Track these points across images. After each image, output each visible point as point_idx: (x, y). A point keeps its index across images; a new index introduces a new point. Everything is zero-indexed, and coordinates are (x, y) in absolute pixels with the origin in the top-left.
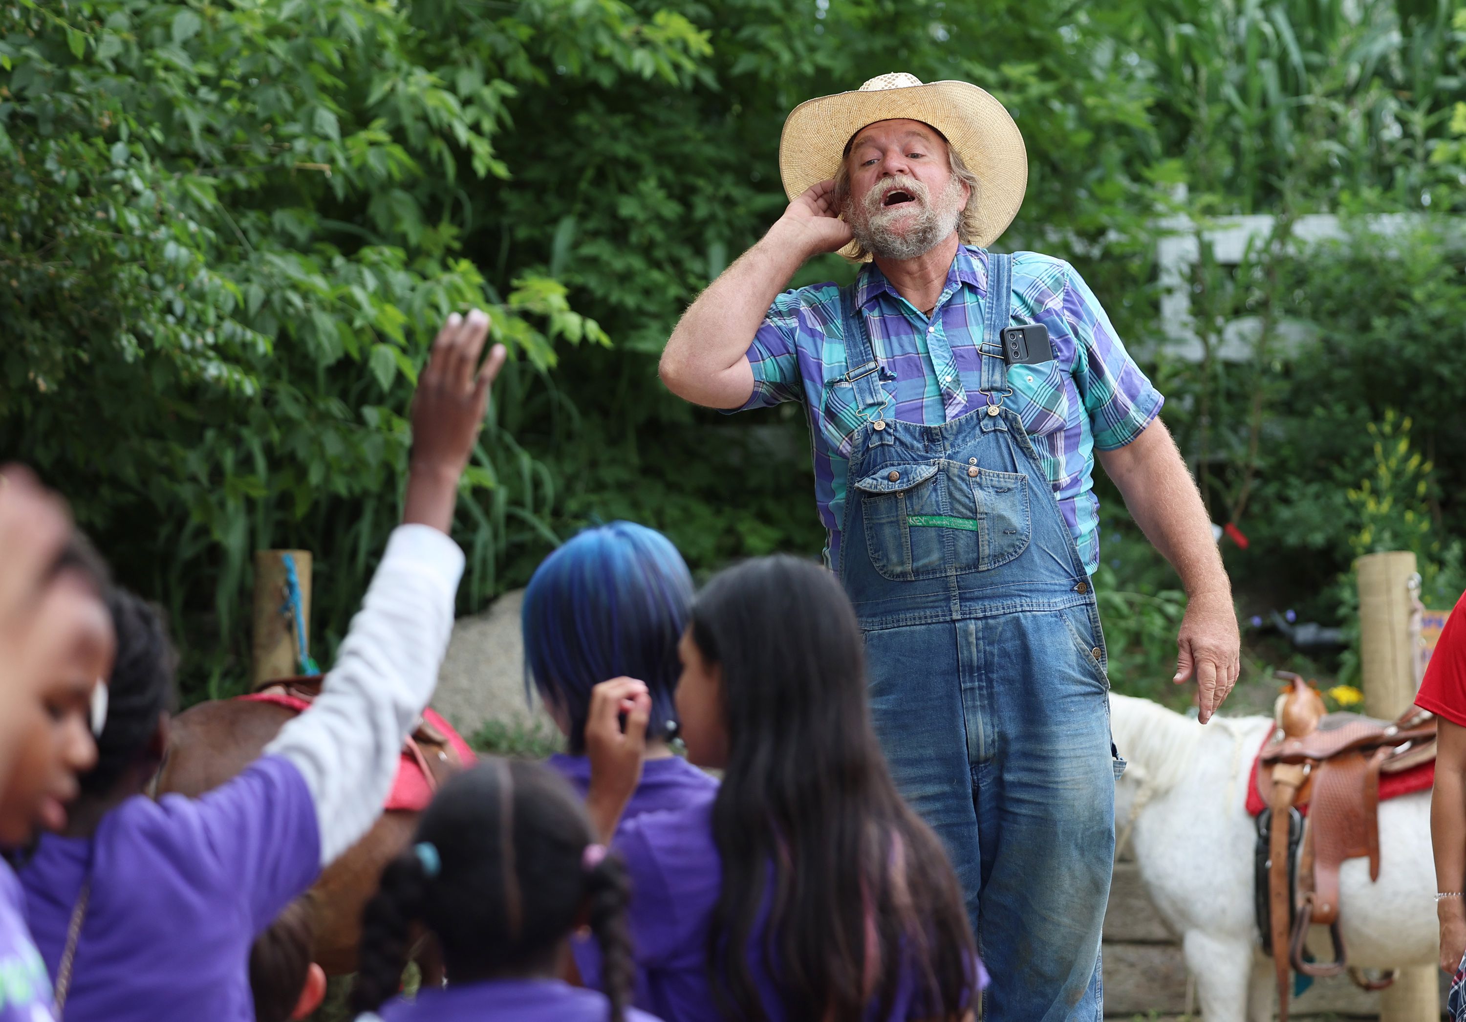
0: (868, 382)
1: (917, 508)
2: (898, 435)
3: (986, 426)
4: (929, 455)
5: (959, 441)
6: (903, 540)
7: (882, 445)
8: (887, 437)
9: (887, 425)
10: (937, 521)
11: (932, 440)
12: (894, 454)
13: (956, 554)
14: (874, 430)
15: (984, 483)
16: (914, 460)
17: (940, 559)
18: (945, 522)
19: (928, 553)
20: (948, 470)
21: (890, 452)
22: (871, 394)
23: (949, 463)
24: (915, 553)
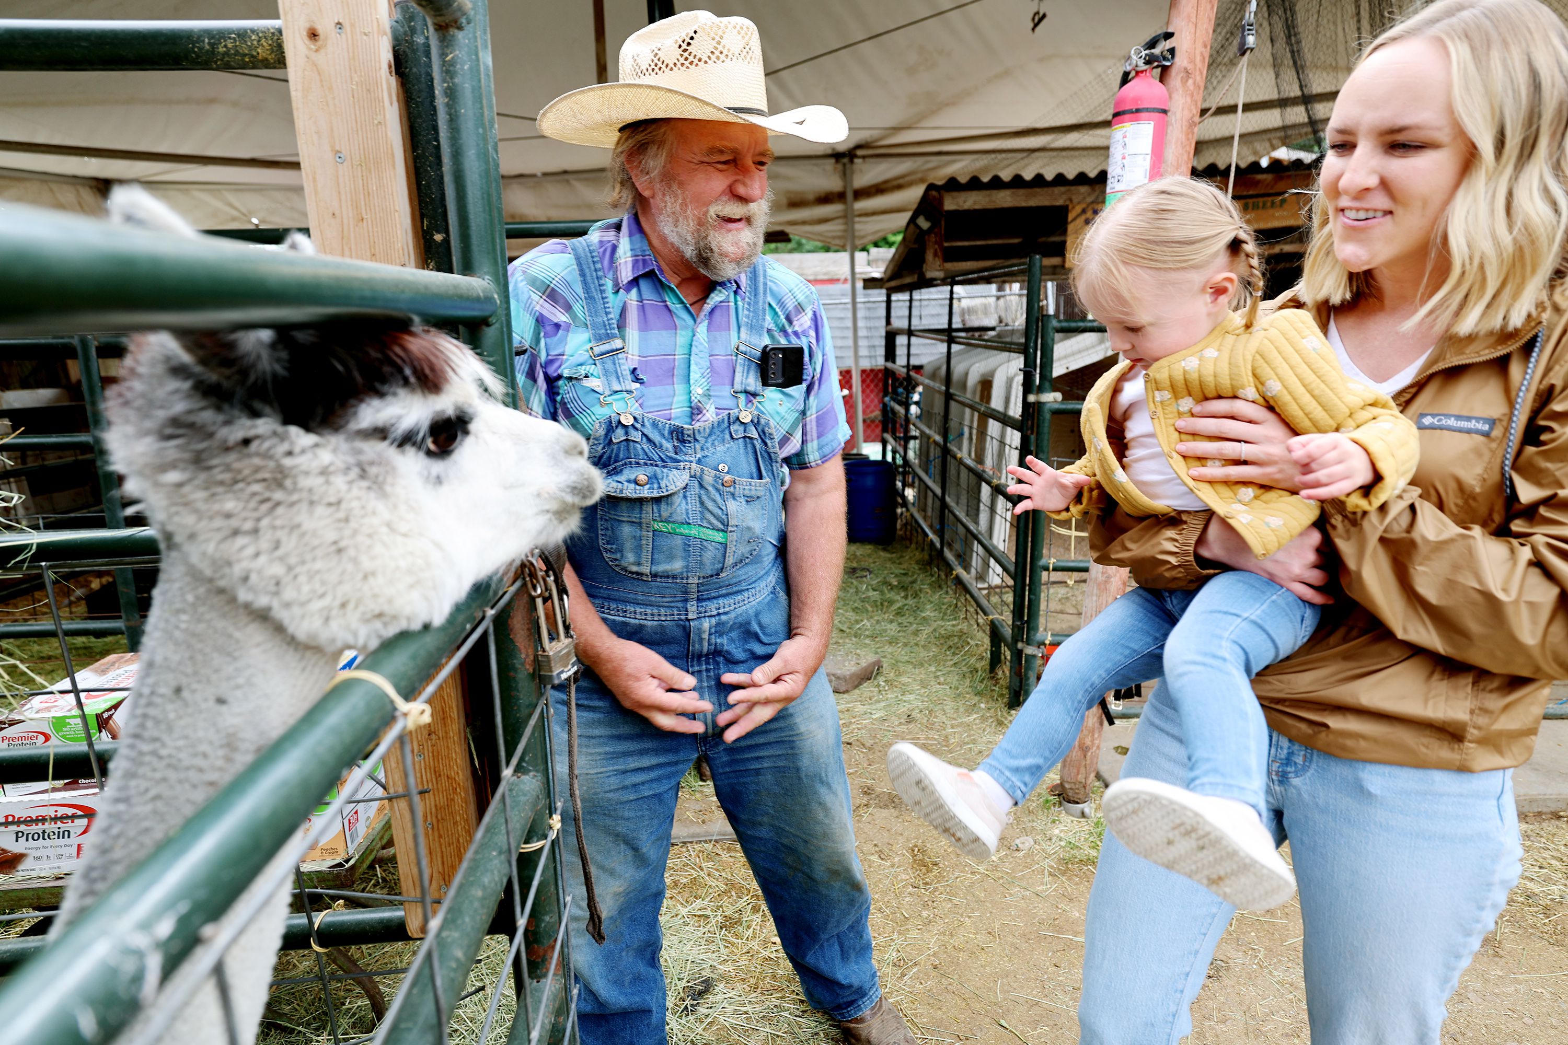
0: (614, 364)
1: (665, 514)
2: (645, 431)
3: (736, 431)
4: (678, 457)
5: (709, 445)
6: (644, 542)
7: (627, 440)
8: (631, 431)
9: (635, 418)
10: (685, 530)
11: (683, 441)
12: (641, 452)
13: (701, 563)
14: (619, 422)
15: (737, 494)
16: (663, 461)
17: (683, 567)
18: (693, 531)
19: (671, 558)
20: (701, 478)
21: (635, 448)
22: (618, 378)
23: (702, 470)
24: (656, 556)
